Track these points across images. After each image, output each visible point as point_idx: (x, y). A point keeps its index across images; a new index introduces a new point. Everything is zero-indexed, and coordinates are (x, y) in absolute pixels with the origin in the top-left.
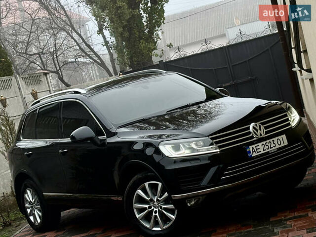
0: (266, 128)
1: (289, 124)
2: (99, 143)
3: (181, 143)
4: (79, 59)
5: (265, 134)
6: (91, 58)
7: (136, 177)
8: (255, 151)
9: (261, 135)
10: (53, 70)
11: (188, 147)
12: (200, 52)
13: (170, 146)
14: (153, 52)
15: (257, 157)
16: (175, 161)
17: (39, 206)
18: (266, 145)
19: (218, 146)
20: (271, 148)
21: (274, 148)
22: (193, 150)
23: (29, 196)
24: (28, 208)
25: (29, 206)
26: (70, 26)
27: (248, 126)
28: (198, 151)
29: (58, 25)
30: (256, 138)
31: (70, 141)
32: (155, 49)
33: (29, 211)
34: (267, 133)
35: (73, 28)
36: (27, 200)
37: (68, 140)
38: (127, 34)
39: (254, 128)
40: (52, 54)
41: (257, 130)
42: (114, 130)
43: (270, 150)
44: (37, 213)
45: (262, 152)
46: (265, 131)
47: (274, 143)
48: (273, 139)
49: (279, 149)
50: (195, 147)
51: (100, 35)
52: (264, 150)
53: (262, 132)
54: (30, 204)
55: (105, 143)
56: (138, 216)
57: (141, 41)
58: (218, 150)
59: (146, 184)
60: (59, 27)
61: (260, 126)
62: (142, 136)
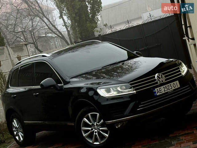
0: (166, 76)
1: (181, 74)
2: (59, 88)
3: (111, 87)
4: (48, 35)
5: (165, 81)
6: (55, 34)
7: (82, 110)
8: (159, 92)
9: (162, 81)
10: (31, 42)
11: (115, 90)
12: (124, 28)
13: (104, 89)
14: (95, 29)
15: (160, 95)
16: (108, 99)
17: (22, 130)
18: (166, 88)
19: (135, 89)
20: (169, 89)
21: (171, 90)
22: (119, 92)
23: (15, 123)
24: (15, 131)
25: (15, 130)
26: (42, 13)
27: (154, 76)
28: (122, 92)
29: (34, 13)
30: (160, 83)
31: (40, 87)
32: (96, 27)
33: (15, 133)
34: (166, 80)
35: (44, 15)
36: (14, 126)
37: (39, 87)
38: (78, 18)
39: (158, 77)
40: (31, 32)
41: (160, 78)
42: (68, 80)
43: (168, 91)
44: (20, 134)
45: (164, 92)
46: (165, 78)
47: (171, 86)
48: (170, 84)
49: (174, 90)
50: (120, 90)
51: (61, 19)
52: (164, 91)
53: (163, 79)
54: (16, 129)
55: (62, 88)
56: (84, 135)
57: (87, 22)
58: (135, 92)
59: (89, 114)
60: (35, 14)
61: (162, 75)
62: (87, 83)
